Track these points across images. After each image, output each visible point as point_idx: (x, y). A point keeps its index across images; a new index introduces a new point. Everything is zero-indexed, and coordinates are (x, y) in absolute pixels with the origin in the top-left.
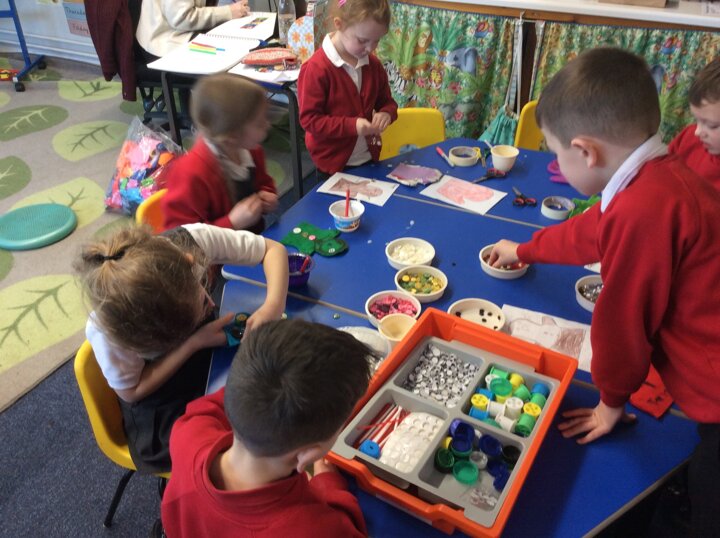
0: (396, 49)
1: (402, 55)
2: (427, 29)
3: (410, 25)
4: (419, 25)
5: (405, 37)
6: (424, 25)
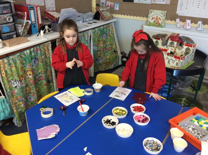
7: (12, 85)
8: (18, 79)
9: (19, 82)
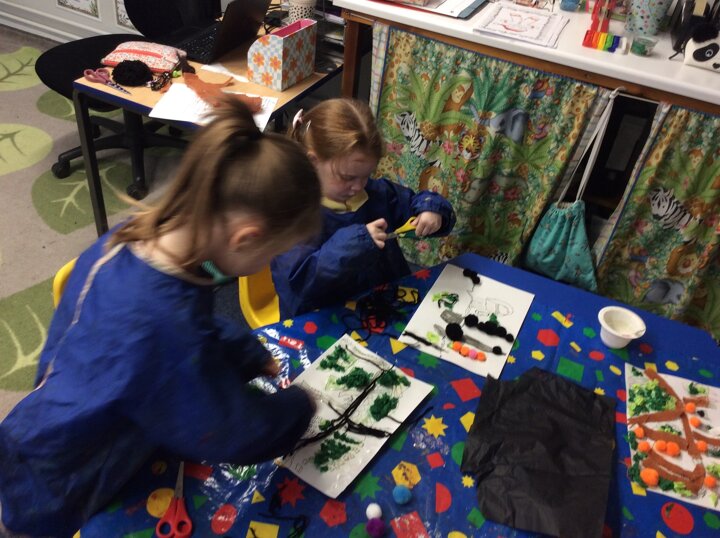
0: (420, 99)
1: (426, 108)
2: (467, 81)
3: (443, 71)
4: (456, 72)
5: (434, 86)
6: (464, 74)
7: (653, 202)
8: (682, 202)
9: (679, 210)
